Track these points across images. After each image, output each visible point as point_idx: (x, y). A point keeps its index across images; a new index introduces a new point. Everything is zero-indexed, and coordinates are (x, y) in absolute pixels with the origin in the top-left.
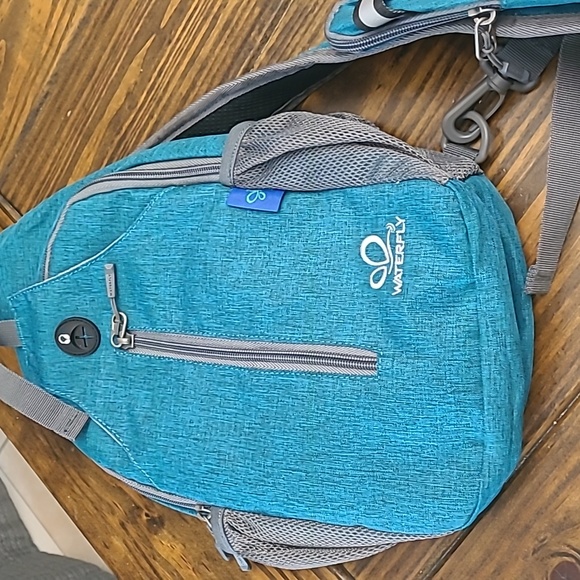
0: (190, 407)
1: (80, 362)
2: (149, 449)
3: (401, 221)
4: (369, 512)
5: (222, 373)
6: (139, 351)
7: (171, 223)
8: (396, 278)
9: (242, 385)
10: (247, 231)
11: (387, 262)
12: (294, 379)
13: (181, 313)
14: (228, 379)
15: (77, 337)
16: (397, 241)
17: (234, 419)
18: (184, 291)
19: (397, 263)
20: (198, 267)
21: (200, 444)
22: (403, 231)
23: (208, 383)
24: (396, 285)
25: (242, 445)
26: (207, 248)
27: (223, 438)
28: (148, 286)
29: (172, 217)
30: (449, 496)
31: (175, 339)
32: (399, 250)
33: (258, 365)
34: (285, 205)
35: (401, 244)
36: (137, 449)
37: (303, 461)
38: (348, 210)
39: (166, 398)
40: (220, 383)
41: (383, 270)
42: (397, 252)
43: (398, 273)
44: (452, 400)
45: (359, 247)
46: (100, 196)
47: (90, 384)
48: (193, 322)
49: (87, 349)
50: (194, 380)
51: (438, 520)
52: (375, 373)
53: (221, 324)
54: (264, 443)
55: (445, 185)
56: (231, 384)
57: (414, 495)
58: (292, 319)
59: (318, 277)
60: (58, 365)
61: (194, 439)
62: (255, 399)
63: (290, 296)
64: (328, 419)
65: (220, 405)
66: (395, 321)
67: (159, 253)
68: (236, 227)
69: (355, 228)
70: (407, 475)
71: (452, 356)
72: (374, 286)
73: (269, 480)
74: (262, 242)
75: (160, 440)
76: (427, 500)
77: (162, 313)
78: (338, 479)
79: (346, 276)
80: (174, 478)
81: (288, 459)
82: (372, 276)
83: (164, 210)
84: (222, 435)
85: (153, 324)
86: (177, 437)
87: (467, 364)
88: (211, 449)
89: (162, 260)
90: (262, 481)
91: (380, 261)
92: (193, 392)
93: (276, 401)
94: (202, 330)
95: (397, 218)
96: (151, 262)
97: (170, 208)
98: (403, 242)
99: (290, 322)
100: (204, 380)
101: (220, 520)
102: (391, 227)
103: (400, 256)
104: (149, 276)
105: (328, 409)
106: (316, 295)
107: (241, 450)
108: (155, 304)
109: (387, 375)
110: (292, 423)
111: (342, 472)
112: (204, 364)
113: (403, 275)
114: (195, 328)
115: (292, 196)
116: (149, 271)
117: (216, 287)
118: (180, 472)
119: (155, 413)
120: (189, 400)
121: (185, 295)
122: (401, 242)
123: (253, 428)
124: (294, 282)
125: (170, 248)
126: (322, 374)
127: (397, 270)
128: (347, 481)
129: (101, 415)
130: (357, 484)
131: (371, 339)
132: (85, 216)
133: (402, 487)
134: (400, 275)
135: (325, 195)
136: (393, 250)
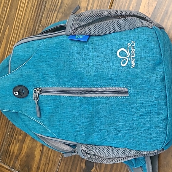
0: (66, 111)
1: (23, 100)
2: (54, 126)
3: (133, 42)
4: (129, 143)
5: (74, 99)
6: (44, 94)
7: (49, 50)
8: (132, 62)
9: (82, 103)
10: (76, 50)
11: (128, 56)
12: (100, 100)
13: (57, 80)
14: (77, 101)
15: (21, 92)
16: (132, 49)
17: (81, 114)
18: (57, 73)
19: (132, 57)
20: (62, 64)
21: (71, 122)
22: (134, 46)
23: (70, 103)
24: (132, 64)
25: (86, 122)
26: (64, 57)
27: (79, 120)
28: (45, 72)
29: (49, 48)
30: (156, 138)
31: (56, 89)
32: (133, 52)
33: (86, 95)
34: (90, 41)
35: (134, 50)
36: (50, 126)
37: (106, 126)
38: (112, 41)
39: (57, 109)
40: (74, 103)
41: (126, 60)
42: (132, 53)
43: (133, 60)
44: (156, 103)
45: (117, 53)
46: (23, 44)
47: (28, 107)
48: (62, 83)
49: (25, 96)
50: (65, 102)
51: (152, 146)
52: (128, 95)
53: (71, 83)
54: (93, 121)
55: (152, 28)
56: (78, 103)
57: (144, 137)
58: (95, 79)
59: (103, 65)
60: (15, 102)
61: (69, 121)
62: (87, 107)
63: (93, 72)
64: (114, 112)
65: (76, 109)
66: (134, 77)
67: (47, 61)
68: (72, 49)
69: (115, 46)
70: (141, 131)
71: (156, 88)
72: (123, 65)
73: (95, 133)
74: (81, 54)
75: (57, 123)
76: (148, 139)
77: (51, 81)
78: (118, 132)
79: (112, 63)
80: (64, 134)
81: (101, 126)
82: (122, 62)
83: (46, 46)
84: (78, 119)
85: (48, 85)
86: (63, 121)
87: (161, 91)
88: (76, 124)
89: (48, 63)
90: (93, 134)
91: (125, 57)
92: (66, 106)
93: (95, 107)
94: (65, 85)
95: (132, 41)
96: (45, 64)
97: (48, 45)
98: (134, 49)
99: (95, 81)
100: (69, 102)
101: (80, 149)
102: (129, 44)
103: (133, 54)
104: (45, 69)
105: (113, 109)
106: (102, 71)
107: (86, 123)
108: (48, 78)
109: (132, 96)
110: (101, 114)
111: (119, 130)
112: (68, 96)
113: (135, 61)
114: (63, 85)
115: (92, 37)
116: (44, 67)
117: (68, 71)
118: (66, 132)
119: (54, 114)
120: (65, 109)
121: (58, 74)
122: (133, 49)
123: (88, 116)
124: (94, 67)
125: (50, 59)
126: (109, 97)
127: (132, 59)
128: (121, 133)
129: (34, 117)
130: (125, 134)
131: (125, 84)
132: (19, 51)
133: (140, 135)
134: (134, 61)
135: (104, 37)
136: (130, 52)
